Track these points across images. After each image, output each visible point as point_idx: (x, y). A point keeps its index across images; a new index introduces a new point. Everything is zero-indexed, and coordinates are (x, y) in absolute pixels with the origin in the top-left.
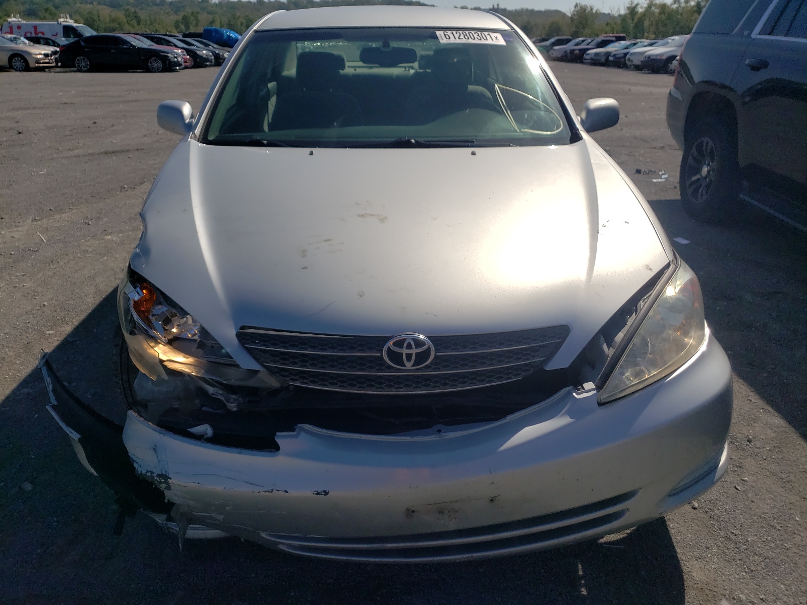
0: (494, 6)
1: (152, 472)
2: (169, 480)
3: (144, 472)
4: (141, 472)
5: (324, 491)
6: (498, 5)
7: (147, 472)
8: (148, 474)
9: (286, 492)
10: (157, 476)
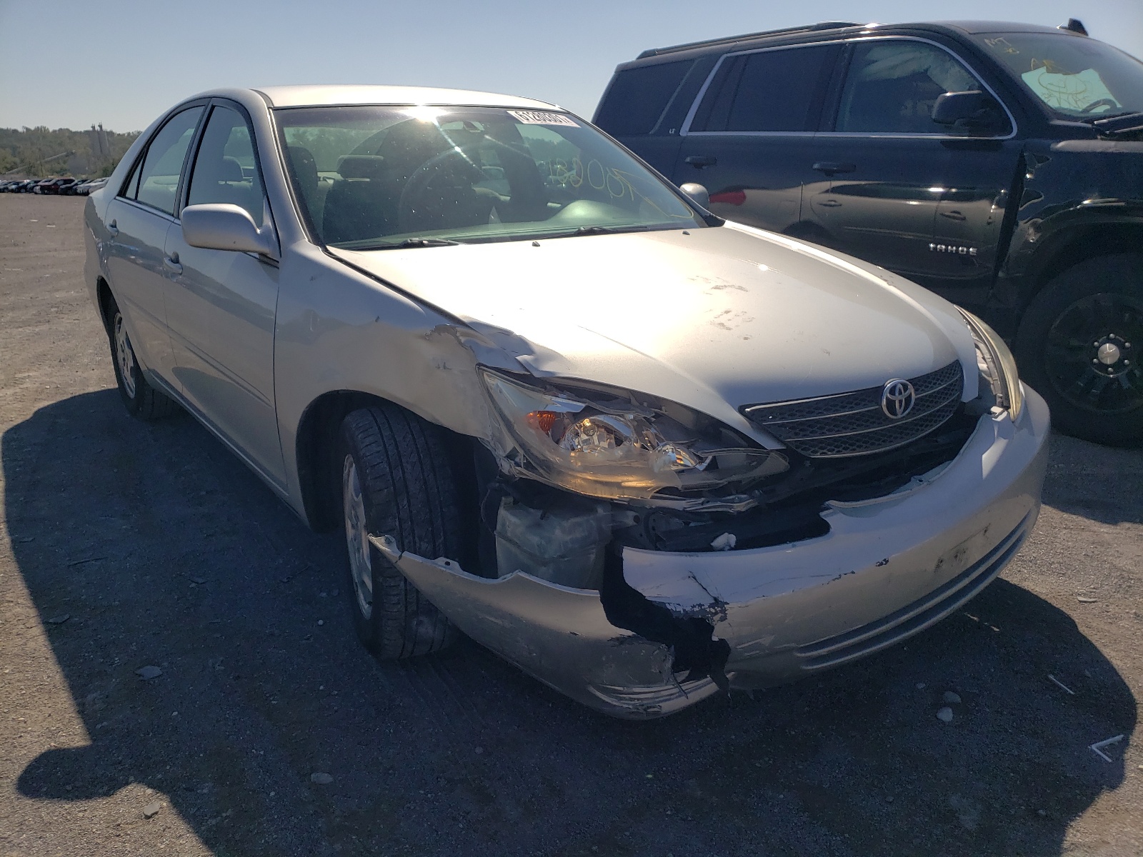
0: (93, 127)
1: (700, 605)
2: (725, 606)
3: (688, 609)
4: (684, 610)
5: (885, 560)
6: (101, 126)
7: (694, 606)
8: (697, 609)
9: (853, 573)
10: (709, 607)
